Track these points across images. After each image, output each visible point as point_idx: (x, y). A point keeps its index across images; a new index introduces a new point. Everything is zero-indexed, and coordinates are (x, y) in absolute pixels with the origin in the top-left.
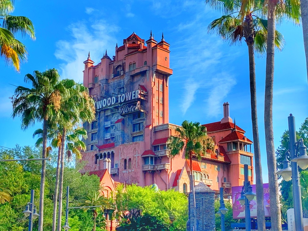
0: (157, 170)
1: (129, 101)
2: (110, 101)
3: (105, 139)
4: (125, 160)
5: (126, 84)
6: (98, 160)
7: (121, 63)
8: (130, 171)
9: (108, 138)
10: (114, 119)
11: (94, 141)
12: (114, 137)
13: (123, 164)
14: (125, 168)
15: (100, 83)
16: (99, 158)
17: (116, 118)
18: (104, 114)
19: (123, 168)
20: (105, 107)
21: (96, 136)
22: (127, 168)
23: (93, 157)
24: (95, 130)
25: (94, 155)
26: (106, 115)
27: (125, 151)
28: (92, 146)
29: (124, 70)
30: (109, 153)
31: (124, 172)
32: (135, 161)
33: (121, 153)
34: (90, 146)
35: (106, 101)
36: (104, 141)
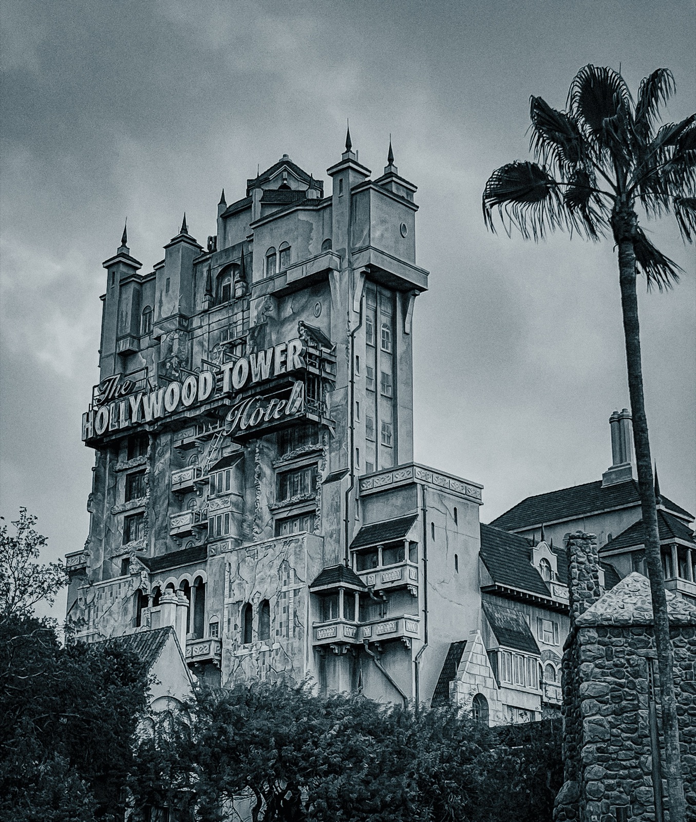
0: (371, 645)
1: (261, 382)
2: (194, 390)
4: (248, 608)
5: (252, 326)
6: (145, 612)
7: (235, 258)
8: (265, 648)
9: (182, 530)
10: (208, 457)
11: (133, 544)
13: (239, 620)
14: (247, 638)
15: (157, 331)
16: (150, 603)
17: (213, 454)
18: (172, 442)
19: (239, 637)
21: (141, 526)
22: (255, 636)
23: (126, 601)
24: (137, 502)
25: (130, 593)
27: (245, 573)
29: (245, 277)
31: (243, 651)
32: (286, 610)
33: (231, 583)
34: (119, 562)
35: (177, 391)
36: (169, 541)
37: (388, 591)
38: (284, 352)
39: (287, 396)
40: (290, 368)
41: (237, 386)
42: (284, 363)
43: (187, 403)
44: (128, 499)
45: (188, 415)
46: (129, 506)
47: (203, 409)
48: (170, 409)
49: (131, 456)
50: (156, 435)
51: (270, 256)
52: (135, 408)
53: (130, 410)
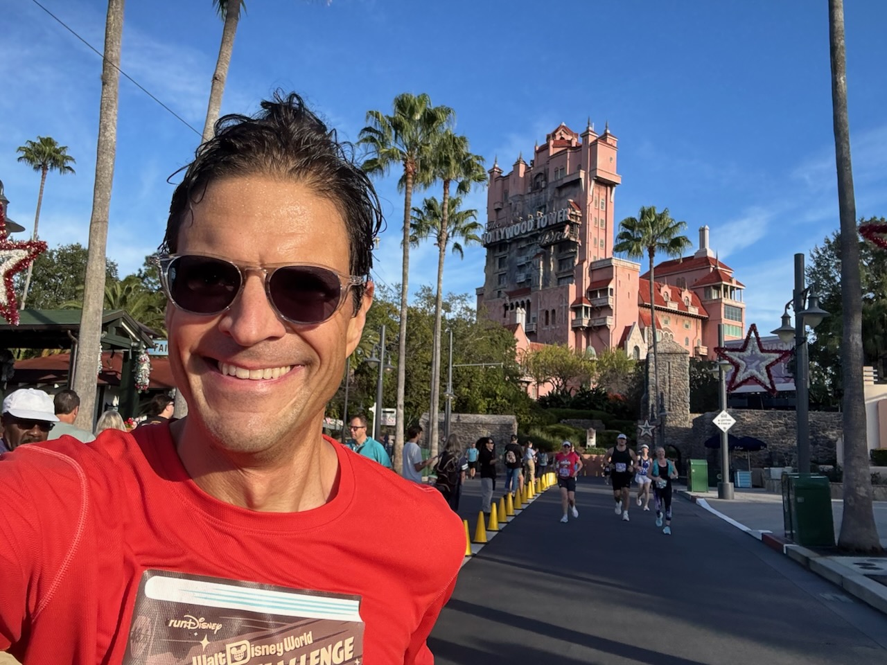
0: (594, 327)
1: (553, 225)
2: (525, 227)
3: (518, 282)
4: (547, 312)
5: (549, 200)
6: (508, 312)
7: (541, 170)
8: (554, 328)
9: (522, 281)
10: (531, 252)
11: (502, 285)
12: (530, 280)
13: (544, 317)
14: (547, 323)
15: (510, 201)
16: (509, 309)
17: (533, 251)
18: (517, 246)
19: (544, 323)
20: (518, 235)
21: (505, 279)
22: (550, 322)
23: (500, 307)
24: (503, 269)
25: (502, 304)
26: (519, 247)
27: (546, 299)
28: (499, 292)
29: (546, 179)
30: (523, 302)
31: (545, 329)
32: (562, 314)
33: (541, 303)
34: (497, 292)
35: (519, 227)
36: (516, 285)
37: (602, 307)
38: (562, 213)
39: (562, 231)
40: (564, 220)
41: (543, 226)
42: (561, 218)
43: (523, 232)
44: (500, 267)
45: (523, 236)
46: (500, 270)
47: (529, 235)
48: (516, 234)
49: (500, 251)
50: (510, 244)
51: (556, 172)
52: (502, 233)
53: (500, 234)
